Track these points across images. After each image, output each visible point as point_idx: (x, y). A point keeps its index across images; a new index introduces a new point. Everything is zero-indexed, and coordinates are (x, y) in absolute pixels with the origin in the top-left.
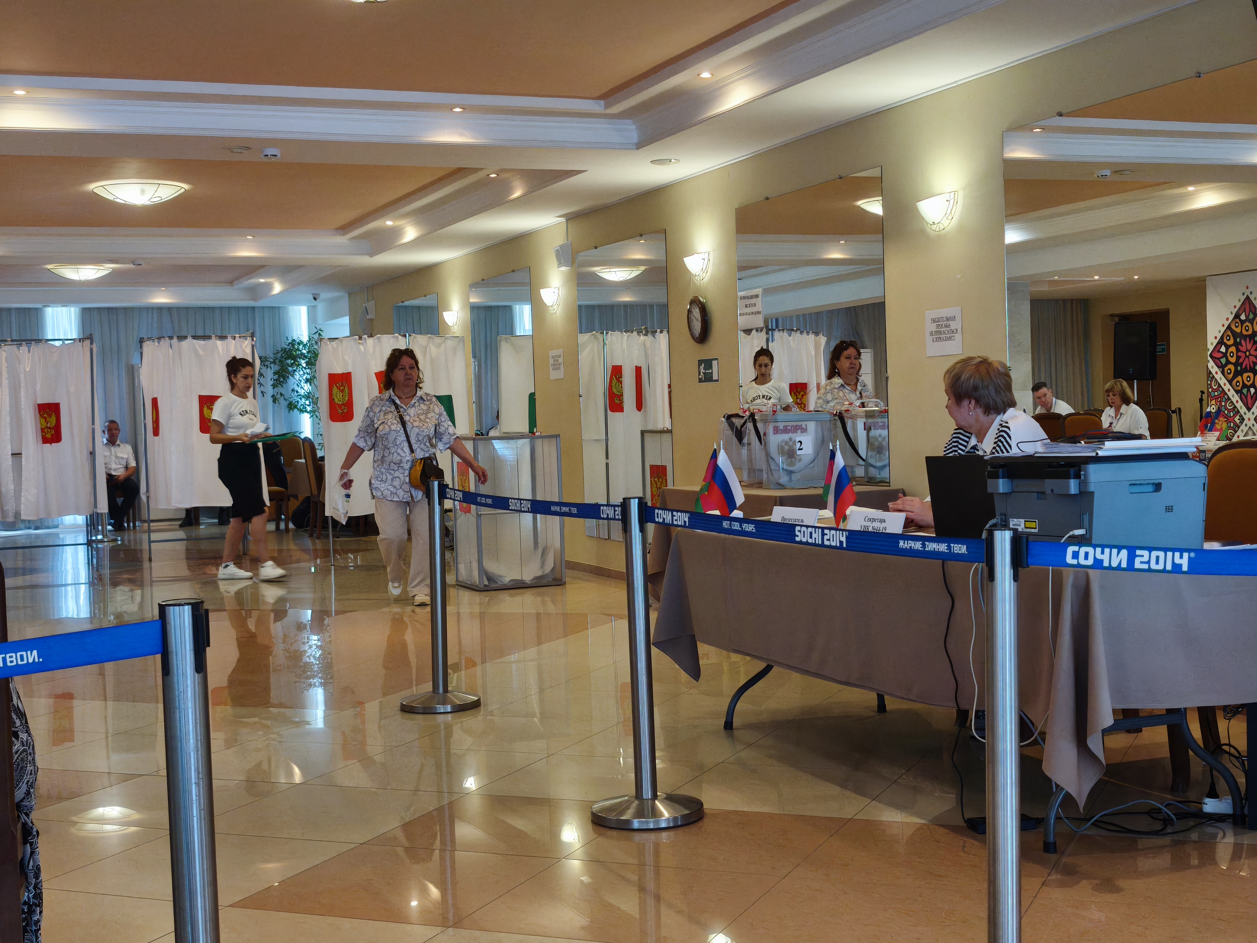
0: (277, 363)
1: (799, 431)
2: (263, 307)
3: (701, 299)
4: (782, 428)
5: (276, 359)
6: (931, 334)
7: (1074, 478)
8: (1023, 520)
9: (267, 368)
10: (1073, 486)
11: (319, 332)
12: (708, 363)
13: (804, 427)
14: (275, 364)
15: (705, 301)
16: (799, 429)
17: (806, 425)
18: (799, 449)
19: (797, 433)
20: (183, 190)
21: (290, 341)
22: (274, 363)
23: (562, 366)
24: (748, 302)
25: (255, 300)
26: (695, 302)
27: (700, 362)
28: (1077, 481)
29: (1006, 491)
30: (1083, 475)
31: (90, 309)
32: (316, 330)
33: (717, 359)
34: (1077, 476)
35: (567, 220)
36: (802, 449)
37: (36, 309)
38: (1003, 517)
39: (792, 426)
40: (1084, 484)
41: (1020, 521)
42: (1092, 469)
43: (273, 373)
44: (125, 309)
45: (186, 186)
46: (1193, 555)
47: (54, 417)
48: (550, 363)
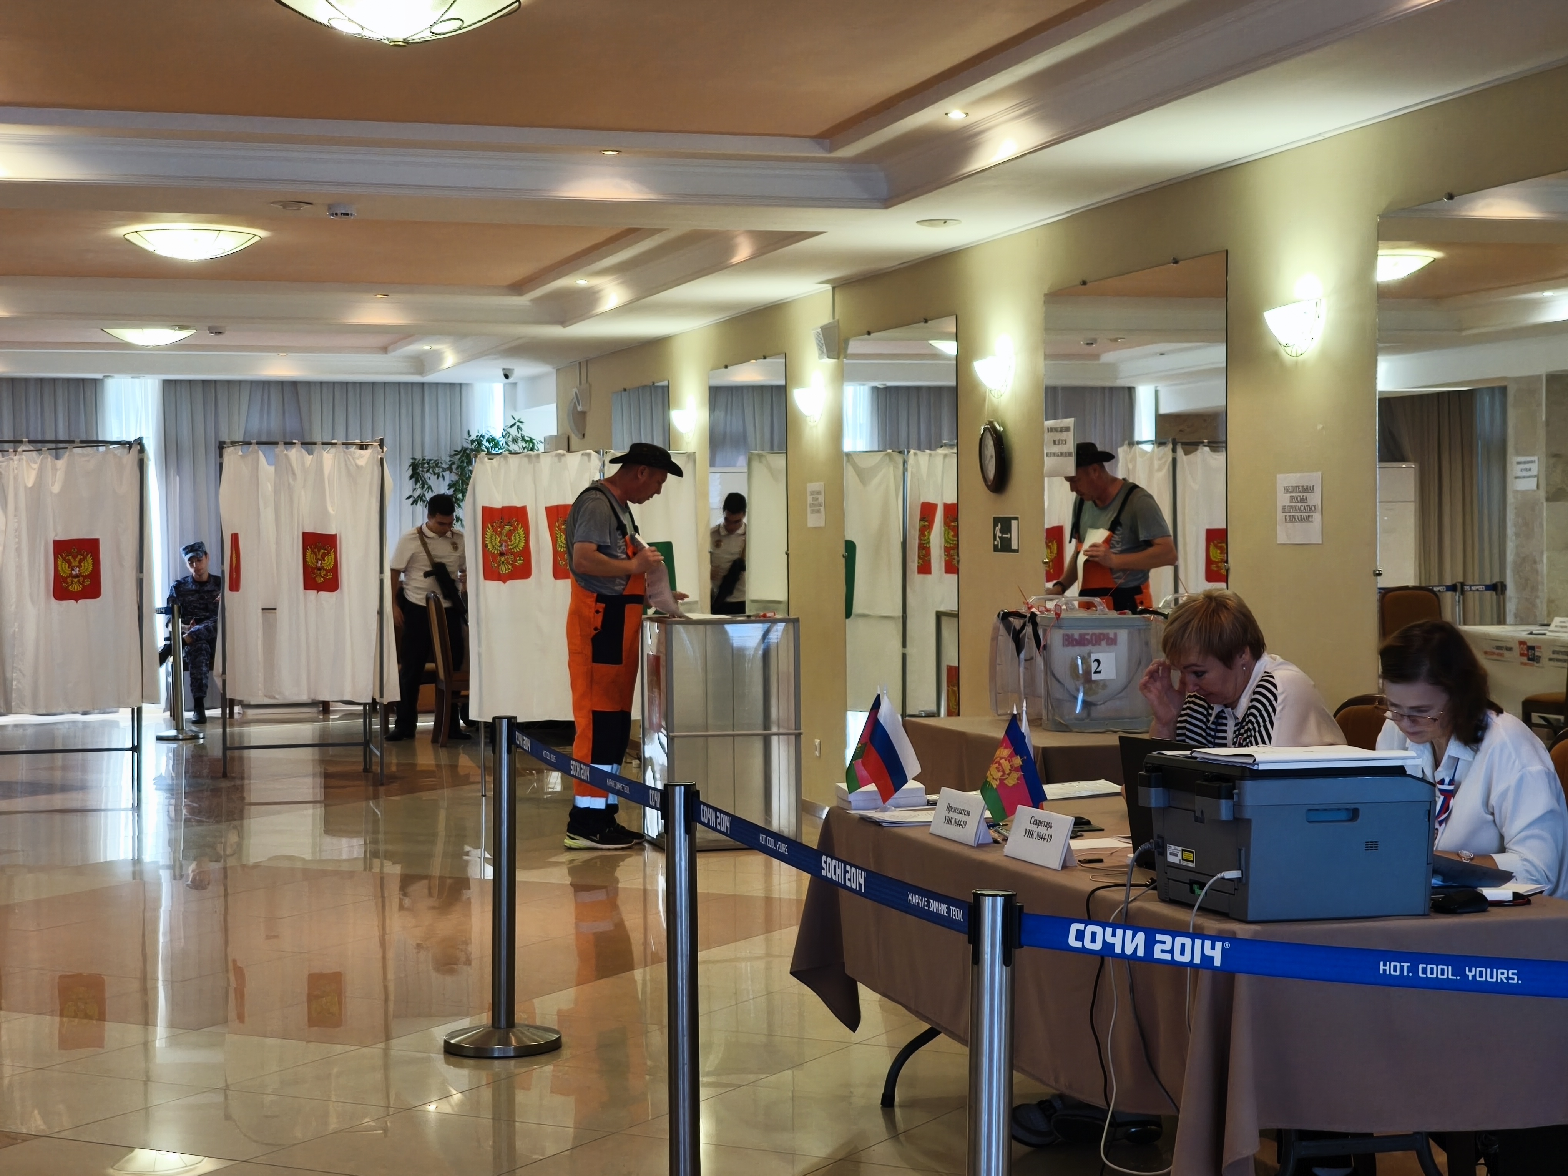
0: (454, 470)
1: (1104, 643)
2: (437, 384)
3: (998, 427)
4: (1076, 636)
5: (453, 463)
6: (1284, 508)
7: (1226, 798)
8: (1180, 849)
9: (438, 478)
10: (1225, 809)
11: (518, 424)
12: (1004, 523)
13: (1111, 636)
14: (451, 472)
15: (1002, 429)
16: (1103, 640)
17: (1115, 635)
18: (1096, 672)
19: (1100, 645)
20: (257, 239)
21: (473, 437)
22: (450, 469)
23: (822, 509)
24: (1058, 436)
25: (421, 373)
26: (991, 429)
27: (996, 520)
28: (1230, 802)
29: (1161, 805)
30: (1236, 794)
31: (175, 382)
32: (513, 422)
33: (1016, 518)
34: (1230, 796)
35: (834, 288)
36: (1100, 672)
37: (95, 381)
38: (1160, 841)
39: (1094, 634)
40: (1237, 807)
41: (1177, 850)
42: (1249, 786)
43: (448, 485)
44: (229, 383)
45: (262, 233)
46: (1227, 945)
47: (90, 560)
48: (808, 502)
